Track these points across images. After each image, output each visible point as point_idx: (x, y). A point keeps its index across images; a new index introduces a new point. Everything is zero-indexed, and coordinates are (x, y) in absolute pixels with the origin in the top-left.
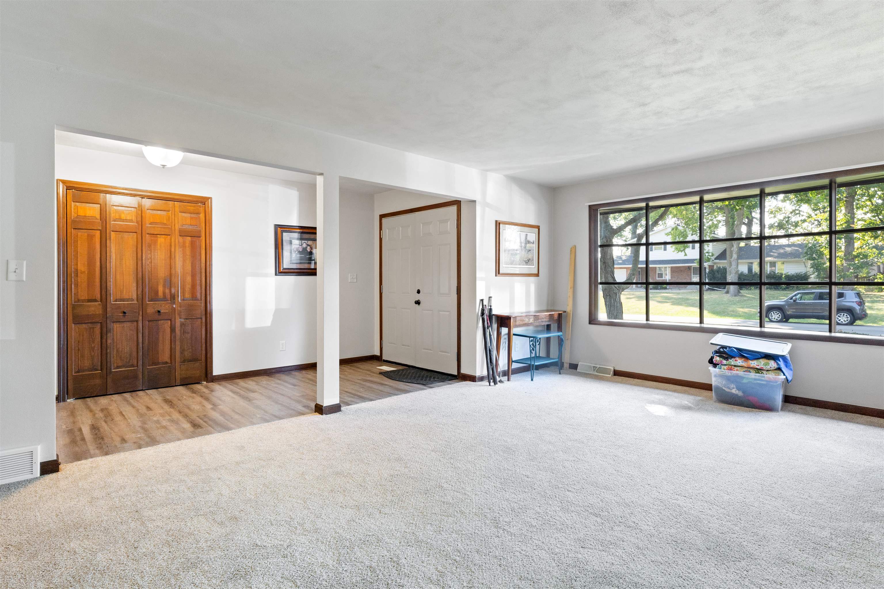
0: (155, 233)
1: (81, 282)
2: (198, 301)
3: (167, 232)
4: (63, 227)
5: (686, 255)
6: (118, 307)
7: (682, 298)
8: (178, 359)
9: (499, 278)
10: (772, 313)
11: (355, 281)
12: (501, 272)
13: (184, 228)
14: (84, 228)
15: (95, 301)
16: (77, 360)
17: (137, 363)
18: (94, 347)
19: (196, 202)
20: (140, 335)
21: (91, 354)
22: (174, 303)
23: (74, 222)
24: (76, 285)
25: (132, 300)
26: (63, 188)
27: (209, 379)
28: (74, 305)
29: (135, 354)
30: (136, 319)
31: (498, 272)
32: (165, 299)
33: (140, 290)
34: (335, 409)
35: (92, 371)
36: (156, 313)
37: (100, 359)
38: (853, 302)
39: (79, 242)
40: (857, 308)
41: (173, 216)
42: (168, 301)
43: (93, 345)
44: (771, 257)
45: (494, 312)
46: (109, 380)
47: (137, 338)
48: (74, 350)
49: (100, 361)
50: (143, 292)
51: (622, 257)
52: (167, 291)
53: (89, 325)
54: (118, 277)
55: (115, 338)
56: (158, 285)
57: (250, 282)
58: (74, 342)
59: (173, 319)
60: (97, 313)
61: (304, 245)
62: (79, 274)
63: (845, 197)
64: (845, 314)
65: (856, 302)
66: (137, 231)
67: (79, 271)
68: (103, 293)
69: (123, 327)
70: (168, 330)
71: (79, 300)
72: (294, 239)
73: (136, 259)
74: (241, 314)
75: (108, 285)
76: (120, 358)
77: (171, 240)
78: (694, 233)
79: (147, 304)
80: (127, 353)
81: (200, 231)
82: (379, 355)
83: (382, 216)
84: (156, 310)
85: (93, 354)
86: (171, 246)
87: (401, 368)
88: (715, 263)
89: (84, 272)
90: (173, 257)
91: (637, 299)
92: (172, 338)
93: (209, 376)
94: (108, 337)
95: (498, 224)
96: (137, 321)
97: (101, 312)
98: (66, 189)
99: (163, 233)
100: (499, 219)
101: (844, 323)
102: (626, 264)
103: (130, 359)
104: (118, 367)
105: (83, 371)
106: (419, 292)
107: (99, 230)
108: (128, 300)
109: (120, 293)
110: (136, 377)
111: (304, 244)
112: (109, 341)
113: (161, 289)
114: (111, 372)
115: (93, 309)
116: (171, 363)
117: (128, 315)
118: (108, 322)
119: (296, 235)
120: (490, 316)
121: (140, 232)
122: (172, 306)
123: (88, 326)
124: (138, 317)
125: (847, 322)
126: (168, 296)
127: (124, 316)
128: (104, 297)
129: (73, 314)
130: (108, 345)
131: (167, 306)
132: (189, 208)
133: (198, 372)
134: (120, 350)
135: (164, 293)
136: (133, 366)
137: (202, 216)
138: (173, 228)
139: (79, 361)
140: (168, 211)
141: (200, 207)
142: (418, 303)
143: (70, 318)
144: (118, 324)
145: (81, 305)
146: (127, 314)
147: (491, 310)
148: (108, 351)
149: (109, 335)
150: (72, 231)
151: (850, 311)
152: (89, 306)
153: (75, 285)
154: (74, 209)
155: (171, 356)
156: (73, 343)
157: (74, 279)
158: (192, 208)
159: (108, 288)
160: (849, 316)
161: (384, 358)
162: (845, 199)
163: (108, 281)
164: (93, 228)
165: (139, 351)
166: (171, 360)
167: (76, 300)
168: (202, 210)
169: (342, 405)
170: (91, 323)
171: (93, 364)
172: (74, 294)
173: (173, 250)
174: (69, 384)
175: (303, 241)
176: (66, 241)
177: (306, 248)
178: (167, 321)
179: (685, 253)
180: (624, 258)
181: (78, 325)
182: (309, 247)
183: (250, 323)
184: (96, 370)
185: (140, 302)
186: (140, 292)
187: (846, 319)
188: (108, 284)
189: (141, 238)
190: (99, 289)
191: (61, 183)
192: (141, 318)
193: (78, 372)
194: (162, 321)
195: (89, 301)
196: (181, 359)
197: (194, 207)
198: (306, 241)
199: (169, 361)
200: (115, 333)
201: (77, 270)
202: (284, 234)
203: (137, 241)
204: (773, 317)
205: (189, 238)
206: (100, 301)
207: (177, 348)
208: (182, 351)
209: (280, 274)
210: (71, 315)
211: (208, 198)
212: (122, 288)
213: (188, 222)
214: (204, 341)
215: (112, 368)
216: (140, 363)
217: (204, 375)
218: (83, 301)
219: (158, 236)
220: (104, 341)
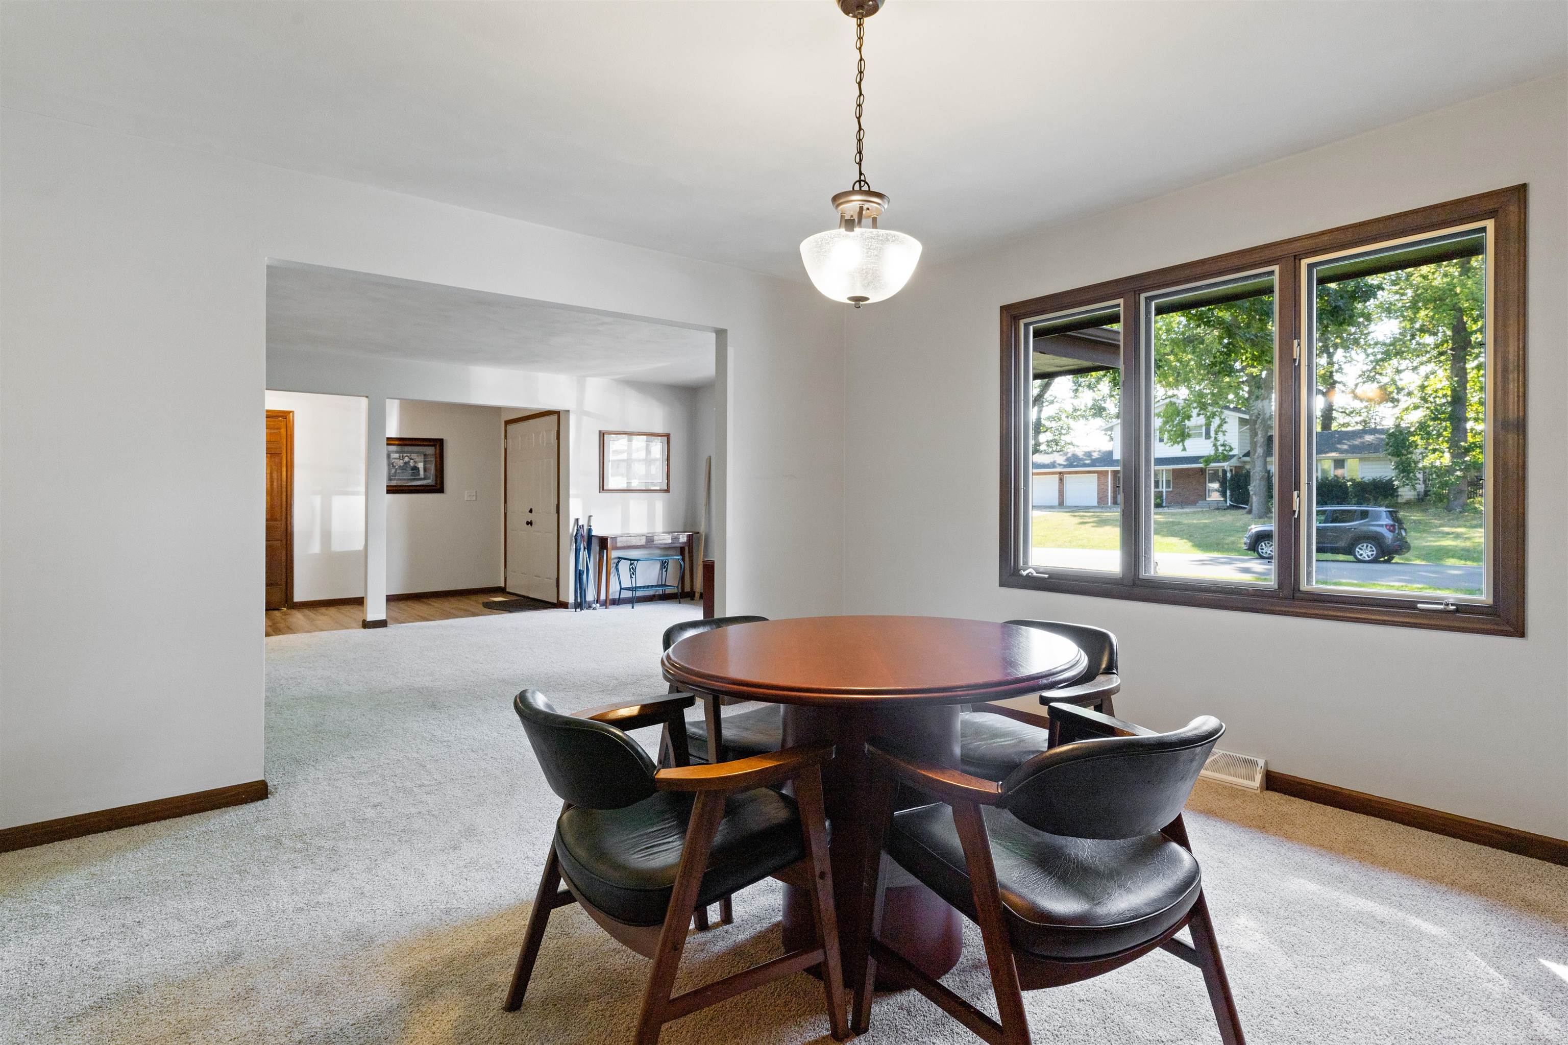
2: (278, 522)
5: (1184, 449)
7: (1173, 522)
9: (604, 495)
10: (1263, 544)
11: (474, 498)
12: (605, 488)
19: (277, 417)
27: (289, 605)
31: (602, 488)
34: (382, 624)
38: (1381, 526)
40: (1389, 536)
44: (1336, 451)
45: (594, 533)
51: (1093, 454)
57: (338, 503)
63: (1451, 349)
64: (1370, 545)
65: (1386, 525)
72: (393, 452)
74: (326, 536)
78: (1202, 412)
81: (282, 448)
83: (507, 423)
87: (516, 598)
88: (1245, 462)
91: (1095, 524)
93: (289, 602)
95: (602, 435)
100: (604, 429)
101: (1367, 559)
102: (1096, 466)
106: (531, 511)
111: (407, 458)
120: (590, 537)
125: (1371, 558)
133: (277, 597)
137: (283, 431)
141: (281, 421)
142: (529, 523)
147: (590, 530)
151: (1375, 539)
158: (273, 423)
160: (1374, 549)
161: (507, 589)
162: (1449, 352)
168: (283, 424)
169: (388, 621)
175: (406, 455)
177: (409, 462)
179: (1184, 446)
180: (1096, 455)
182: (413, 461)
183: (337, 546)
187: (1370, 554)
197: (274, 421)
198: (409, 455)
204: (1264, 551)
211: (289, 412)
214: (283, 564)
217: (283, 602)
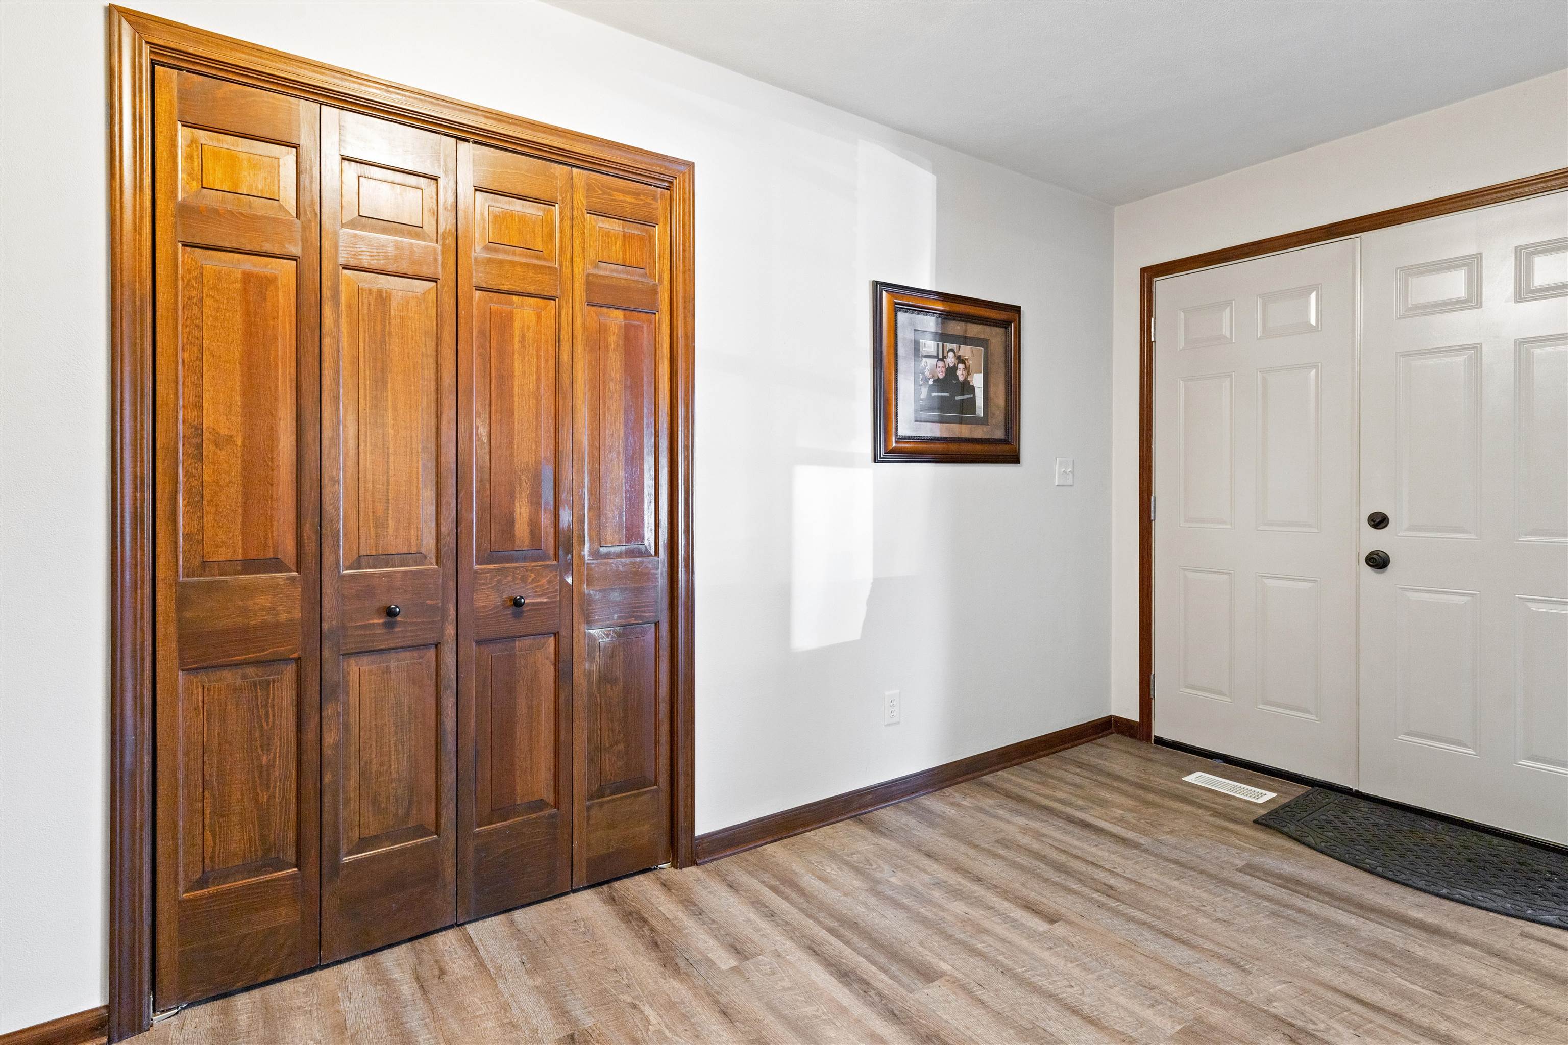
0: (506, 288)
1: (216, 482)
2: (646, 559)
3: (545, 285)
4: (136, 229)
6: (367, 589)
8: (581, 787)
11: (1071, 481)
13: (601, 273)
14: (226, 245)
15: (276, 565)
16: (198, 830)
17: (438, 815)
18: (271, 765)
19: (643, 177)
20: (449, 702)
21: (256, 798)
22: (568, 568)
23: (185, 211)
24: (197, 500)
25: (420, 557)
26: (136, 54)
27: (683, 852)
28: (184, 585)
29: (428, 779)
30: (432, 637)
32: (536, 552)
33: (449, 515)
35: (258, 871)
36: (505, 608)
37: (293, 815)
39: (209, 305)
41: (567, 223)
42: (549, 559)
43: (265, 760)
46: (330, 904)
47: (438, 713)
48: (187, 785)
49: (293, 823)
50: (462, 526)
52: (546, 521)
53: (251, 670)
54: (367, 460)
55: (353, 719)
56: (512, 495)
58: (186, 754)
59: (564, 632)
60: (283, 617)
61: (951, 360)
62: (208, 448)
66: (440, 273)
67: (206, 435)
68: (308, 531)
69: (387, 671)
70: (548, 673)
71: (205, 566)
72: (925, 333)
73: (433, 389)
75: (327, 497)
76: (375, 801)
77: (558, 316)
79: (476, 572)
80: (400, 781)
81: (654, 291)
82: (1136, 718)
83: (1150, 274)
84: (505, 596)
85: (264, 797)
86: (558, 341)
89: (230, 439)
90: (566, 381)
92: (562, 707)
93: (683, 841)
94: (325, 722)
96: (437, 645)
97: (297, 615)
98: (153, 64)
99: (532, 289)
103: (410, 803)
104: (364, 843)
105: (226, 876)
106: (1379, 522)
107: (294, 258)
108: (403, 558)
109: (372, 532)
110: (432, 876)
111: (951, 354)
112: (330, 738)
113: (522, 511)
114: (336, 867)
115: (263, 600)
116: (557, 805)
117: (404, 623)
118: (326, 653)
119: (929, 323)
121: (447, 277)
122: (563, 582)
123: (244, 677)
124: (442, 631)
126: (549, 542)
127: (389, 626)
128: (310, 547)
129: (181, 624)
130: (328, 751)
131: (544, 581)
132: (619, 196)
133: (647, 827)
134: (374, 768)
135: (534, 526)
136: (421, 831)
137: (661, 232)
138: (567, 271)
139: (208, 833)
140: (551, 203)
141: (655, 195)
142: (1376, 559)
143: (168, 649)
144: (366, 659)
145: (211, 588)
146: (399, 619)
148: (327, 779)
149: (329, 711)
150: (176, 254)
152: (250, 591)
153: (189, 492)
154: (189, 157)
155: (556, 776)
156: (180, 757)
157: (187, 473)
158: (629, 199)
159: (328, 508)
161: (1159, 730)
163: (326, 480)
164: (268, 247)
165: (445, 768)
166: (556, 791)
167: (197, 562)
168: (660, 208)
170: (257, 663)
171: (263, 837)
172: (187, 537)
173: (565, 357)
174: (162, 940)
175: (949, 346)
176: (148, 299)
177: (955, 368)
178: (540, 640)
181: (203, 677)
182: (961, 366)
183: (806, 633)
184: (279, 865)
185: (450, 564)
186: (448, 526)
188: (328, 490)
189: (453, 301)
190: (292, 516)
191: (125, 24)
192: (450, 630)
193: (202, 883)
194: (528, 641)
195: (250, 565)
196: (590, 784)
197: (636, 194)
198: (955, 346)
199: (549, 797)
200: (353, 699)
201: (198, 430)
202: (902, 317)
203: (439, 316)
205: (619, 314)
206: (294, 568)
207: (576, 742)
208: (596, 750)
209: (890, 456)
210: (172, 629)
211: (682, 165)
212: (380, 507)
213: (616, 251)
214: (664, 708)
215: (344, 848)
216: (448, 814)
217: (664, 841)
218: (226, 567)
219: (515, 298)
220: (310, 736)
